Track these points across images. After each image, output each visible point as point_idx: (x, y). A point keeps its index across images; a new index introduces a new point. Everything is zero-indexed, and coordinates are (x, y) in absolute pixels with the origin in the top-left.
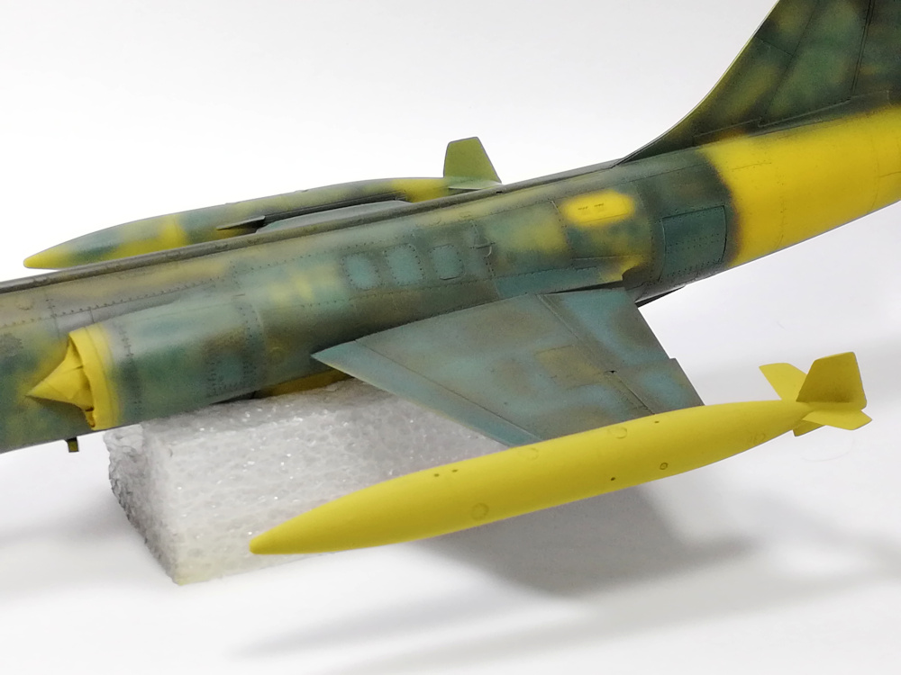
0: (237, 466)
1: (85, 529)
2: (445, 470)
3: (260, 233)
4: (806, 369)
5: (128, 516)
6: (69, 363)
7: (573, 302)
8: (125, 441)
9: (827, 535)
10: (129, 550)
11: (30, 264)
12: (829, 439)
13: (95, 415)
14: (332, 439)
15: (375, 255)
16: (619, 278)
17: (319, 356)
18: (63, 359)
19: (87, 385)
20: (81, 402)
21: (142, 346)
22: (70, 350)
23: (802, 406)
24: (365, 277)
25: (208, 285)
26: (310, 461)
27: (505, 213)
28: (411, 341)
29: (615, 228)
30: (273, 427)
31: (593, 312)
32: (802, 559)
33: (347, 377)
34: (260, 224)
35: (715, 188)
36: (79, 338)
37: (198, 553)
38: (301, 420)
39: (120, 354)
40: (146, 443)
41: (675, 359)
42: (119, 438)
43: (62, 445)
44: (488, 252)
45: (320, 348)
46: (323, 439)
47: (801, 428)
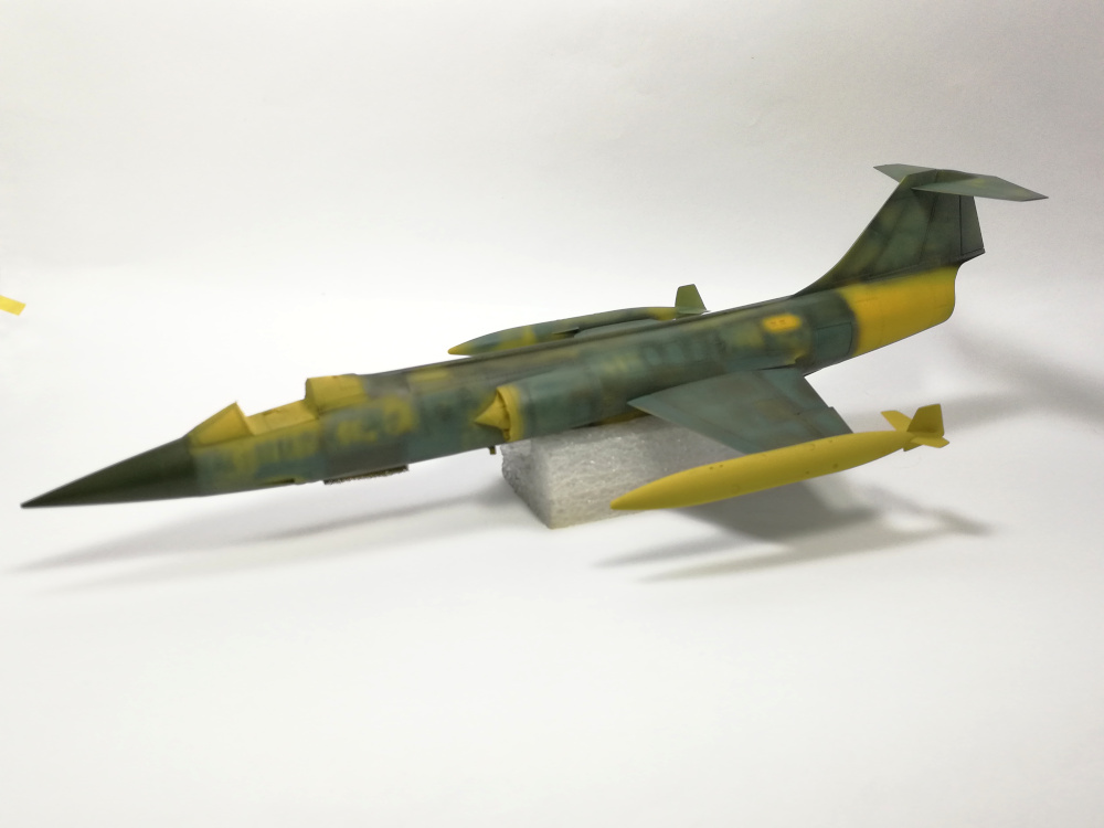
0: (585, 464)
1: (492, 498)
2: (716, 465)
3: (577, 337)
4: (911, 415)
5: (516, 492)
6: (496, 405)
7: (769, 374)
8: (516, 450)
9: (914, 509)
10: (518, 511)
11: (452, 352)
12: (924, 453)
13: (511, 433)
14: (636, 450)
15: (659, 348)
16: (793, 362)
17: (631, 403)
18: (492, 402)
19: (507, 416)
20: (502, 426)
21: (536, 396)
22: (497, 398)
23: (910, 434)
24: (655, 360)
25: (569, 362)
26: (623, 462)
27: (729, 325)
28: (682, 395)
29: (790, 334)
30: (605, 442)
31: (780, 381)
32: (901, 522)
33: (646, 415)
34: (576, 332)
35: (846, 312)
36: (503, 391)
37: (561, 511)
38: (620, 438)
39: (525, 399)
40: (533, 450)
41: (832, 408)
42: (512, 448)
43: (486, 451)
44: (721, 346)
45: (631, 398)
46: (630, 449)
47: (908, 446)
